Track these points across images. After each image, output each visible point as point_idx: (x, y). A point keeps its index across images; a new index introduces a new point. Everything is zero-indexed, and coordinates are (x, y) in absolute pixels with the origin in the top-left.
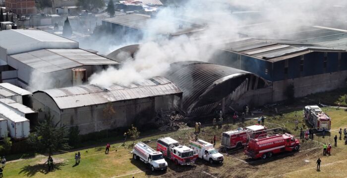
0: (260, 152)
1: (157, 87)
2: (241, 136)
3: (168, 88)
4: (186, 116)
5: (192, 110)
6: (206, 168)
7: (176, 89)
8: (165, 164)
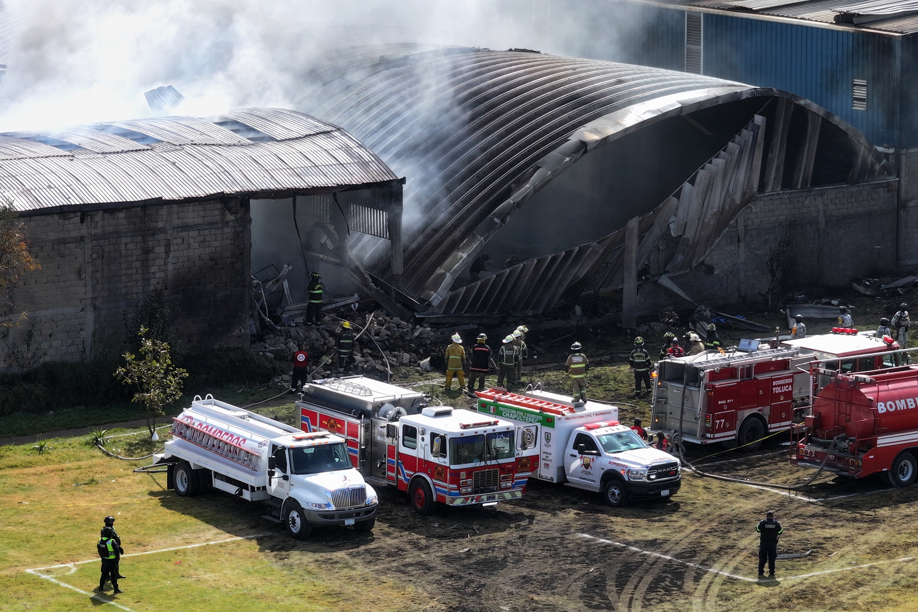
0: (884, 441)
1: (254, 152)
2: (761, 377)
3: (323, 159)
4: (420, 322)
5: (454, 287)
6: (590, 523)
7: (364, 164)
8: (361, 492)
